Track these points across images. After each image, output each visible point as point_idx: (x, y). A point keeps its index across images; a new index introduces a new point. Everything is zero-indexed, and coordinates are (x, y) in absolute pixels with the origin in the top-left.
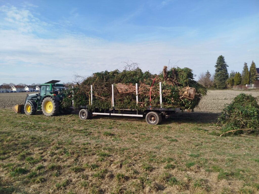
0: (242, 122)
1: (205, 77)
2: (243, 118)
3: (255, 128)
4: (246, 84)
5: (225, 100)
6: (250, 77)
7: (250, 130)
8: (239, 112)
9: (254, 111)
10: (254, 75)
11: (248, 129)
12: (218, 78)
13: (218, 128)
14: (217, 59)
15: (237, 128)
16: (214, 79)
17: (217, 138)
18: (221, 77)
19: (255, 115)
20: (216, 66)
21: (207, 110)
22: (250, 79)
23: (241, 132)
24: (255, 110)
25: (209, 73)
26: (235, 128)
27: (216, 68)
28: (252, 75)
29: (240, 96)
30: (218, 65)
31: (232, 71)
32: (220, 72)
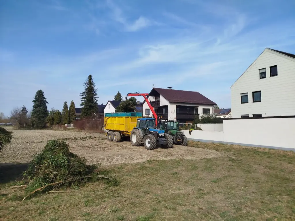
0: (52, 175)
1: (21, 113)
2: (53, 170)
3: (65, 179)
4: (66, 123)
5: (41, 143)
6: (69, 117)
7: (60, 183)
8: (49, 163)
9: (64, 160)
10: (74, 114)
11: (58, 182)
12: (36, 115)
13: (23, 187)
14: (36, 93)
15: (45, 184)
16: (31, 116)
17: (18, 203)
18: (40, 114)
19: (65, 165)
20: (34, 101)
21: (14, 161)
22: (69, 118)
23: (50, 188)
24: (66, 159)
25: (25, 108)
26: (44, 184)
27: (34, 104)
28: (72, 114)
29: (52, 143)
30: (36, 101)
31: (52, 108)
32: (38, 109)
